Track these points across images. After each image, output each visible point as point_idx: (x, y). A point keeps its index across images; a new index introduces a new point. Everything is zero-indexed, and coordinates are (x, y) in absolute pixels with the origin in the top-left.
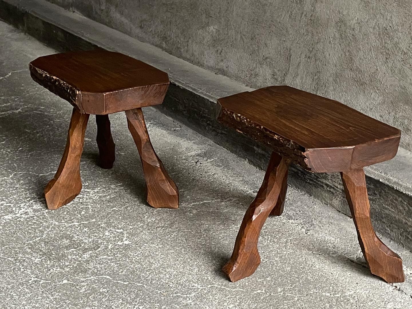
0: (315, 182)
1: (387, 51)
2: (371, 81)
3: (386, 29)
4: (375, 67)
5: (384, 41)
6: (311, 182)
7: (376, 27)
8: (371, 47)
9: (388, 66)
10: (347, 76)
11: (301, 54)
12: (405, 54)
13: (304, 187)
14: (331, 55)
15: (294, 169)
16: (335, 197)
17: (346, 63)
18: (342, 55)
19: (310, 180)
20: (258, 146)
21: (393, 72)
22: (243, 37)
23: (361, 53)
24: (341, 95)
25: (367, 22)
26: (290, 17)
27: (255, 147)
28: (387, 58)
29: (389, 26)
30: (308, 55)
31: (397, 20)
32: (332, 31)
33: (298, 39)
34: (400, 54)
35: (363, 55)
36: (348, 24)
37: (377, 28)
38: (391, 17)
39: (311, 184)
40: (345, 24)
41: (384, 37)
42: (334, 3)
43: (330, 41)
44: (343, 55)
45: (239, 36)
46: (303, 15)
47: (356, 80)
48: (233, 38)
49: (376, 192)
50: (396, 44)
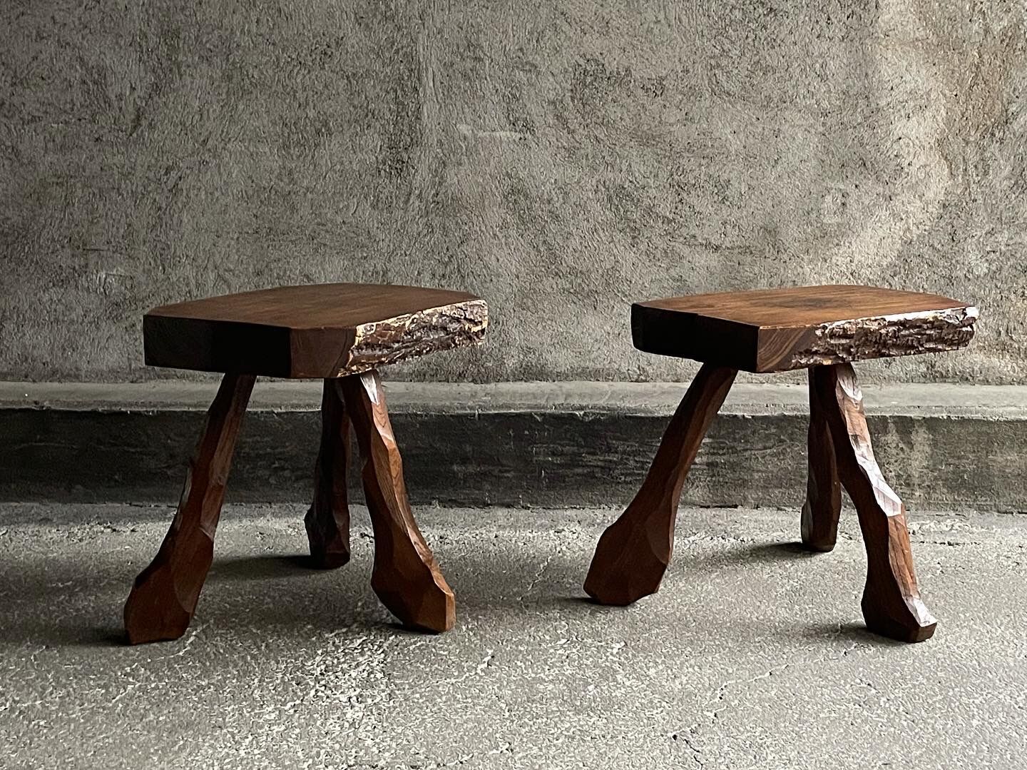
0: (639, 474)
1: (632, 224)
2: (608, 284)
3: (624, 189)
4: (613, 258)
5: (622, 209)
6: (629, 479)
7: (601, 187)
8: (595, 226)
9: (638, 250)
10: (549, 290)
11: (419, 274)
12: (670, 222)
13: (613, 495)
14: (501, 260)
15: (579, 470)
16: (693, 484)
17: (543, 266)
18: (528, 253)
19: (626, 475)
20: (465, 461)
21: (652, 257)
22: (227, 275)
23: (575, 242)
24: (540, 328)
25: (578, 182)
26: (374, 207)
27: (455, 468)
28: (634, 238)
29: (628, 181)
30: (440, 271)
31: (642, 169)
32: (495, 215)
33: (404, 246)
34: (660, 224)
35: (581, 243)
36: (534, 194)
37: (603, 189)
38: (630, 165)
39: (631, 483)
40: (526, 196)
41: (621, 201)
42: (492, 163)
43: (495, 235)
44: (533, 253)
45: (212, 276)
46: (413, 197)
47: (572, 291)
48: (187, 285)
49: (782, 437)
50: (649, 210)
